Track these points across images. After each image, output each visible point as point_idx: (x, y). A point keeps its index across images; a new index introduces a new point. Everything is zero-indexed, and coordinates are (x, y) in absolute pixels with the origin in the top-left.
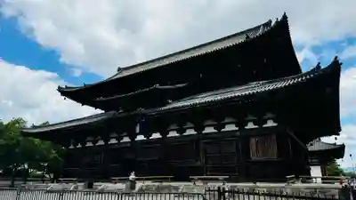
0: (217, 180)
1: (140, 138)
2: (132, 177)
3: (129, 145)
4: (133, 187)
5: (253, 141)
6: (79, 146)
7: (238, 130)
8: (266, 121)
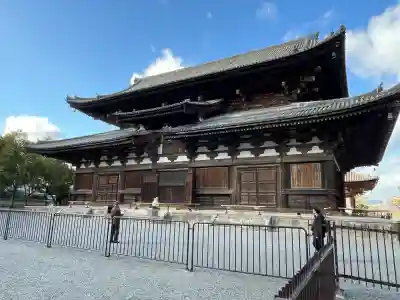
0: (253, 209)
1: (164, 160)
2: (155, 202)
3: (150, 167)
4: (155, 214)
5: (294, 168)
6: (92, 166)
7: (279, 156)
8: (310, 147)
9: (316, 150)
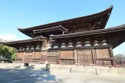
6: (24, 49)
7: (91, 46)
8: (103, 43)
9: (105, 44)
